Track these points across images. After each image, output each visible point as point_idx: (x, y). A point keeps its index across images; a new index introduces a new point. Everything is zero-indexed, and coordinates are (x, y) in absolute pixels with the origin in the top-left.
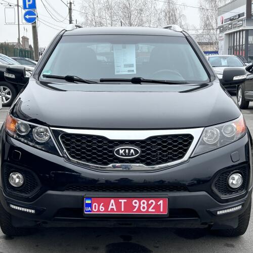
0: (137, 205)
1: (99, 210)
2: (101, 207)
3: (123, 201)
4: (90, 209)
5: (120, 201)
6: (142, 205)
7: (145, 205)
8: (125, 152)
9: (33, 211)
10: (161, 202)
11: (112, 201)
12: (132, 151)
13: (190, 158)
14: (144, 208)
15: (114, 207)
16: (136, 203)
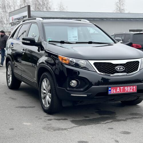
0: (127, 89)
1: (113, 92)
2: (114, 91)
3: (122, 88)
4: (110, 92)
5: (121, 88)
6: (128, 89)
7: (129, 89)
8: (119, 69)
9: (86, 95)
10: (134, 87)
11: (118, 88)
12: (122, 68)
13: (140, 70)
14: (129, 90)
15: (119, 90)
16: (126, 88)
